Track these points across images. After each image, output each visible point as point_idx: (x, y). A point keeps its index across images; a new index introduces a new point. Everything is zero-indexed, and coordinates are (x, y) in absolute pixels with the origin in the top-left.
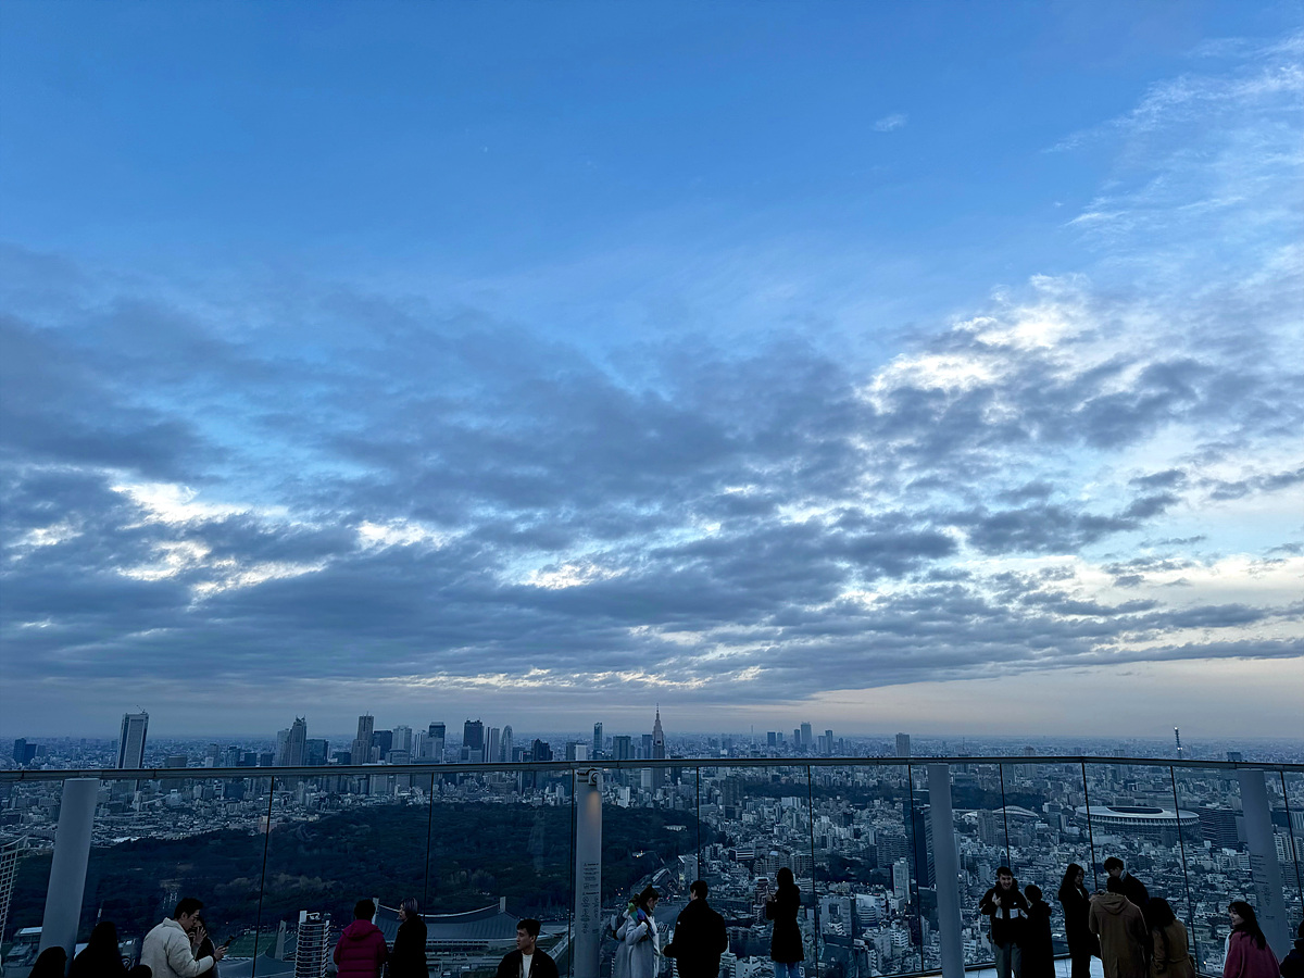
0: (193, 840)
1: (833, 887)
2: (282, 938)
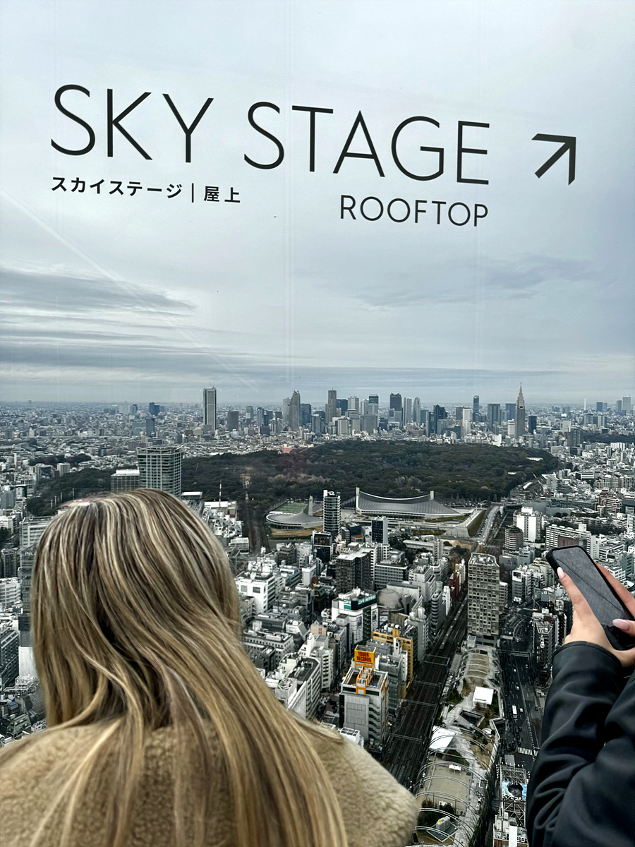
0: (250, 455)
2: (311, 505)
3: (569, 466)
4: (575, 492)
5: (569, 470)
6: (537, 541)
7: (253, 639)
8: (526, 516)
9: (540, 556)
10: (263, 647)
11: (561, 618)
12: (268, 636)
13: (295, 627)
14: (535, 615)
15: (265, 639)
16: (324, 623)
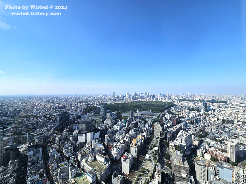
0: (120, 103)
1: (192, 111)
2: (129, 112)
5: (176, 106)
6: (169, 119)
8: (167, 115)
9: (169, 122)
12: (119, 136)
16: (129, 134)
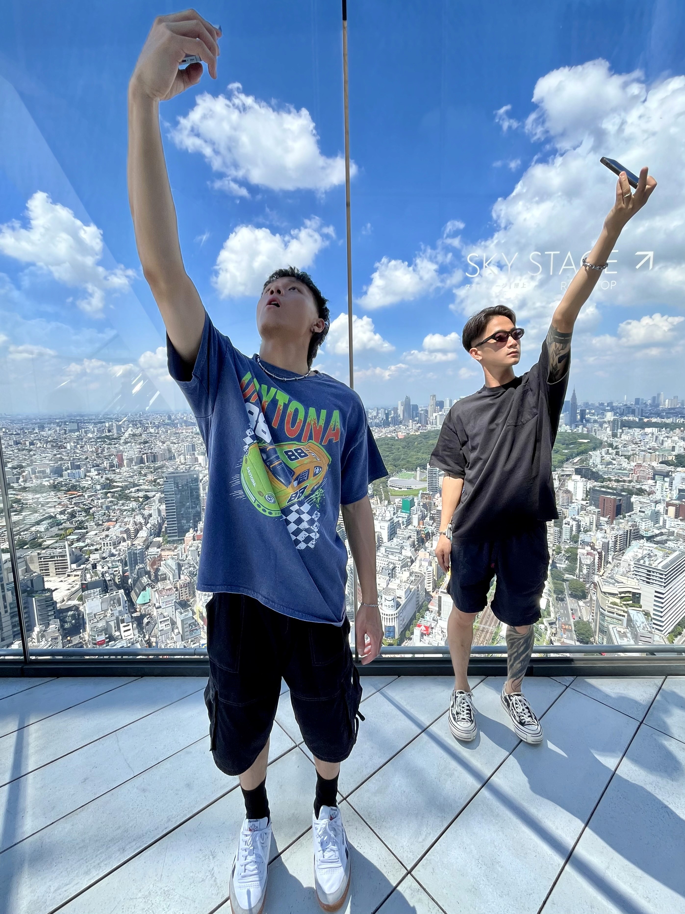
1: (680, 469)
2: (418, 472)
3: (611, 445)
4: (614, 465)
5: (610, 449)
6: (583, 500)
7: (381, 558)
8: (576, 481)
9: (585, 510)
10: (387, 563)
11: (600, 554)
12: (391, 557)
13: (408, 552)
14: (579, 551)
15: (388, 558)
16: (428, 551)
